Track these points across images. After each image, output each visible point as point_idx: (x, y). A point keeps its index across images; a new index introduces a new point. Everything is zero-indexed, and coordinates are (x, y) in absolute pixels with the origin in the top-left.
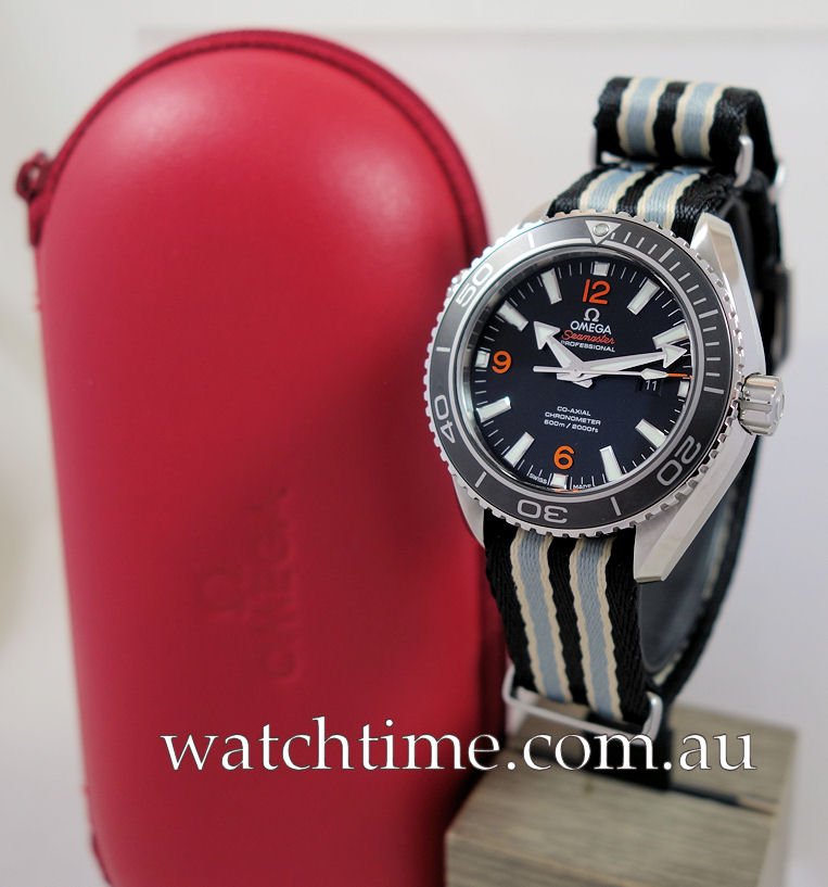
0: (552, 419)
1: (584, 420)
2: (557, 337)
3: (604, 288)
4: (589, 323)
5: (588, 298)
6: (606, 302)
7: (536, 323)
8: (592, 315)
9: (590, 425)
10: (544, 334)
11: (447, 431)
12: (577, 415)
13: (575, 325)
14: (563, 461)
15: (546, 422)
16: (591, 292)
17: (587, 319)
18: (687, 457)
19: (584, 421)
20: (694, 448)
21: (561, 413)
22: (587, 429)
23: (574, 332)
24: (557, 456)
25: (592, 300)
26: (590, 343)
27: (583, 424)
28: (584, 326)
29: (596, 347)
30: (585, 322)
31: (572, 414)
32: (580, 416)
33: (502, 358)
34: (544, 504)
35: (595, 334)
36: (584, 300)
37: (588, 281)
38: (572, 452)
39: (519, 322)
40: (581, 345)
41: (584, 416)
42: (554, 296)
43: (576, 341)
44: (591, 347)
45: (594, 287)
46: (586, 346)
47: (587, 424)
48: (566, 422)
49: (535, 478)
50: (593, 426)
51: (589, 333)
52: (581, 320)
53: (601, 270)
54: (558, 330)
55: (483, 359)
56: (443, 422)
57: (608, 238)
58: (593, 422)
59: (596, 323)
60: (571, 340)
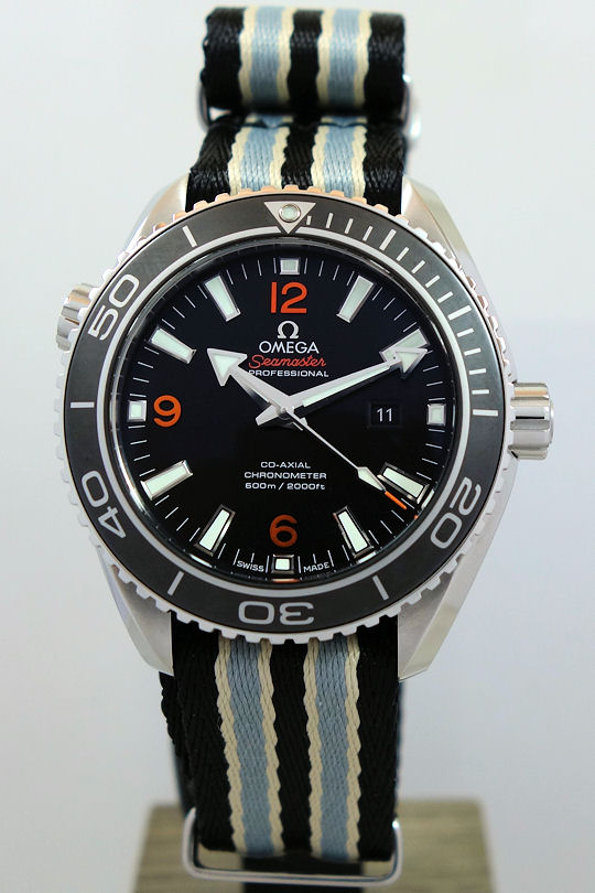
0: (257, 480)
1: (302, 476)
2: (244, 366)
3: (299, 292)
4: (284, 341)
5: (279, 307)
6: (304, 311)
7: (210, 351)
8: (288, 330)
9: (311, 481)
10: (225, 363)
11: (110, 521)
12: (290, 470)
13: (265, 347)
14: (284, 536)
15: (248, 486)
16: (281, 299)
17: (282, 336)
18: (466, 507)
19: (302, 478)
20: (473, 492)
21: (267, 470)
22: (308, 486)
23: (266, 356)
24: (274, 531)
25: (285, 309)
26: (291, 368)
27: (301, 481)
28: (279, 347)
29: (300, 374)
30: (279, 341)
31: (283, 470)
32: (295, 471)
33: (167, 405)
34: (277, 602)
35: (296, 355)
36: (274, 310)
37: (274, 285)
38: (293, 520)
39: (183, 352)
40: (279, 373)
41: (301, 470)
42: (229, 310)
43: (270, 368)
44: (294, 373)
45: (284, 292)
46: (287, 374)
47: (308, 481)
48: (277, 481)
49: (246, 566)
50: (316, 482)
51: (287, 356)
52: (274, 338)
53: (290, 267)
54: (244, 357)
55: (137, 411)
56: (103, 510)
57: (303, 223)
58: (315, 476)
59: (295, 341)
60: (262, 368)
